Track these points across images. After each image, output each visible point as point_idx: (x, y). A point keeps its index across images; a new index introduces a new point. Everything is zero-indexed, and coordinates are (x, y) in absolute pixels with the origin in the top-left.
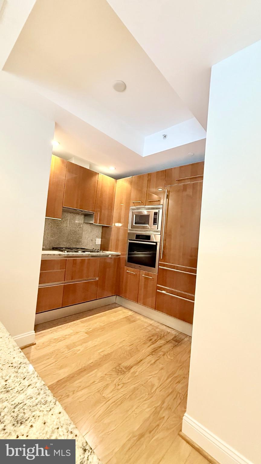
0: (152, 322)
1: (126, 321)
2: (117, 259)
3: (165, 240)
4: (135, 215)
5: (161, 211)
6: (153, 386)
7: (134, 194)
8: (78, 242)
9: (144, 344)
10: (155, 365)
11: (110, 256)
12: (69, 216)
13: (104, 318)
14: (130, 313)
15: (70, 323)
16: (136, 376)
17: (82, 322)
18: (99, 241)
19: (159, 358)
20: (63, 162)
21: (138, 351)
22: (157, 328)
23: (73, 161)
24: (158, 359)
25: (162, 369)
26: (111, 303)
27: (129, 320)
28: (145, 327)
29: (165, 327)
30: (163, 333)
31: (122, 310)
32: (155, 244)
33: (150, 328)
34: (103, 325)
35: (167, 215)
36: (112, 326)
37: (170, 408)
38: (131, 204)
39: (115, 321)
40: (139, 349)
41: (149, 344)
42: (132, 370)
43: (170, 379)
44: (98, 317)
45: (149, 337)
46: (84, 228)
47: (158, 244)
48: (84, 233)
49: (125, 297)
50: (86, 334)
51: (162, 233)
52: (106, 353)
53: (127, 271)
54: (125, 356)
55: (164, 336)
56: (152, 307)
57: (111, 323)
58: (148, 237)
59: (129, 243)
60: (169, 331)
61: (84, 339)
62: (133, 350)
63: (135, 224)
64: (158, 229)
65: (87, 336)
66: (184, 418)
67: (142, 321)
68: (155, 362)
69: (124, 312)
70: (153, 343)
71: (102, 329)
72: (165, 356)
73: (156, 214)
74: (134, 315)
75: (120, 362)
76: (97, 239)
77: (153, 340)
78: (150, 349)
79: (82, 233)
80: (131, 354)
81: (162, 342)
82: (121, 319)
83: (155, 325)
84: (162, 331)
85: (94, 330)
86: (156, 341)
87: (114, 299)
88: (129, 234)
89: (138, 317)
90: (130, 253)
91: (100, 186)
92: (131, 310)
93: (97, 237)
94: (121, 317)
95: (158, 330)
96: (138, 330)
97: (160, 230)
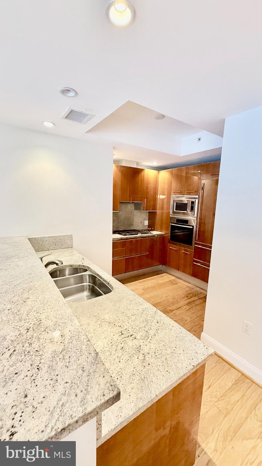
0: (189, 285)
1: (170, 283)
2: (162, 237)
3: (200, 225)
4: (175, 203)
5: (197, 200)
6: (186, 320)
7: (174, 185)
8: (131, 225)
9: (183, 298)
10: (189, 311)
11: (156, 236)
12: (123, 207)
13: (154, 281)
14: (173, 278)
15: (131, 283)
16: (176, 315)
17: (140, 283)
18: (146, 223)
19: (193, 307)
20: (117, 166)
21: (178, 302)
22: (193, 289)
23: (124, 164)
24: (191, 307)
25: (193, 313)
26: (159, 270)
27: (172, 282)
28: (184, 288)
29: (199, 289)
30: (197, 293)
31: (167, 276)
32: (192, 227)
33: (187, 289)
34: (153, 285)
35: (202, 204)
36: (160, 286)
37: (195, 331)
38: (172, 193)
39: (162, 283)
40: (179, 301)
41: (187, 298)
42: (174, 312)
43: (198, 319)
44: (150, 280)
45: (186, 295)
46: (135, 214)
47: (195, 227)
48: (135, 218)
49: (169, 266)
50: (143, 290)
51: (197, 218)
52: (157, 302)
53: (170, 247)
54: (169, 304)
55: (198, 295)
56: (189, 274)
57: (159, 284)
58: (186, 222)
59: (172, 226)
60: (202, 292)
61: (142, 293)
62: (174, 301)
63: (176, 210)
64: (194, 215)
65: (144, 291)
66: (202, 334)
67: (182, 284)
68: (189, 309)
69: (168, 277)
70: (189, 299)
71: (153, 287)
72: (197, 307)
73: (193, 203)
74: (176, 280)
75: (166, 307)
76: (145, 221)
77: (189, 297)
78: (186, 302)
79: (134, 217)
80: (173, 304)
81: (196, 298)
82: (167, 282)
83: (192, 287)
84: (196, 291)
85: (148, 288)
86: (191, 297)
87: (161, 267)
88: (171, 218)
89: (179, 281)
90: (172, 232)
91: (146, 179)
92: (174, 276)
93: (145, 219)
94: (166, 280)
95: (194, 290)
96: (178, 290)
97: (196, 216)
